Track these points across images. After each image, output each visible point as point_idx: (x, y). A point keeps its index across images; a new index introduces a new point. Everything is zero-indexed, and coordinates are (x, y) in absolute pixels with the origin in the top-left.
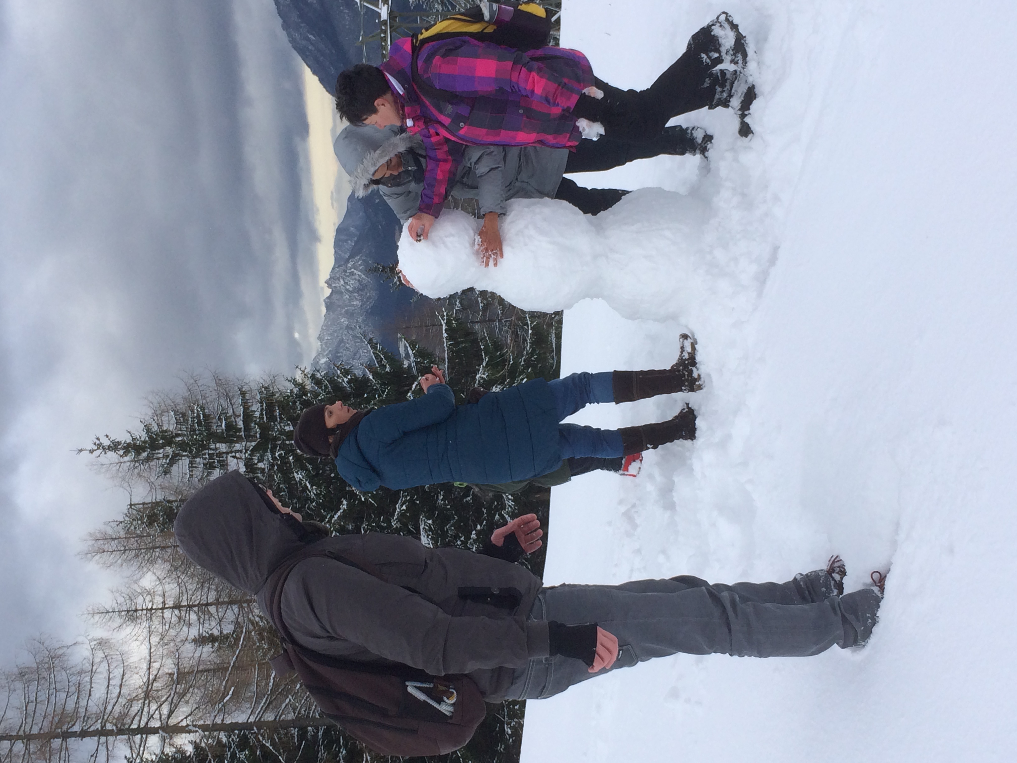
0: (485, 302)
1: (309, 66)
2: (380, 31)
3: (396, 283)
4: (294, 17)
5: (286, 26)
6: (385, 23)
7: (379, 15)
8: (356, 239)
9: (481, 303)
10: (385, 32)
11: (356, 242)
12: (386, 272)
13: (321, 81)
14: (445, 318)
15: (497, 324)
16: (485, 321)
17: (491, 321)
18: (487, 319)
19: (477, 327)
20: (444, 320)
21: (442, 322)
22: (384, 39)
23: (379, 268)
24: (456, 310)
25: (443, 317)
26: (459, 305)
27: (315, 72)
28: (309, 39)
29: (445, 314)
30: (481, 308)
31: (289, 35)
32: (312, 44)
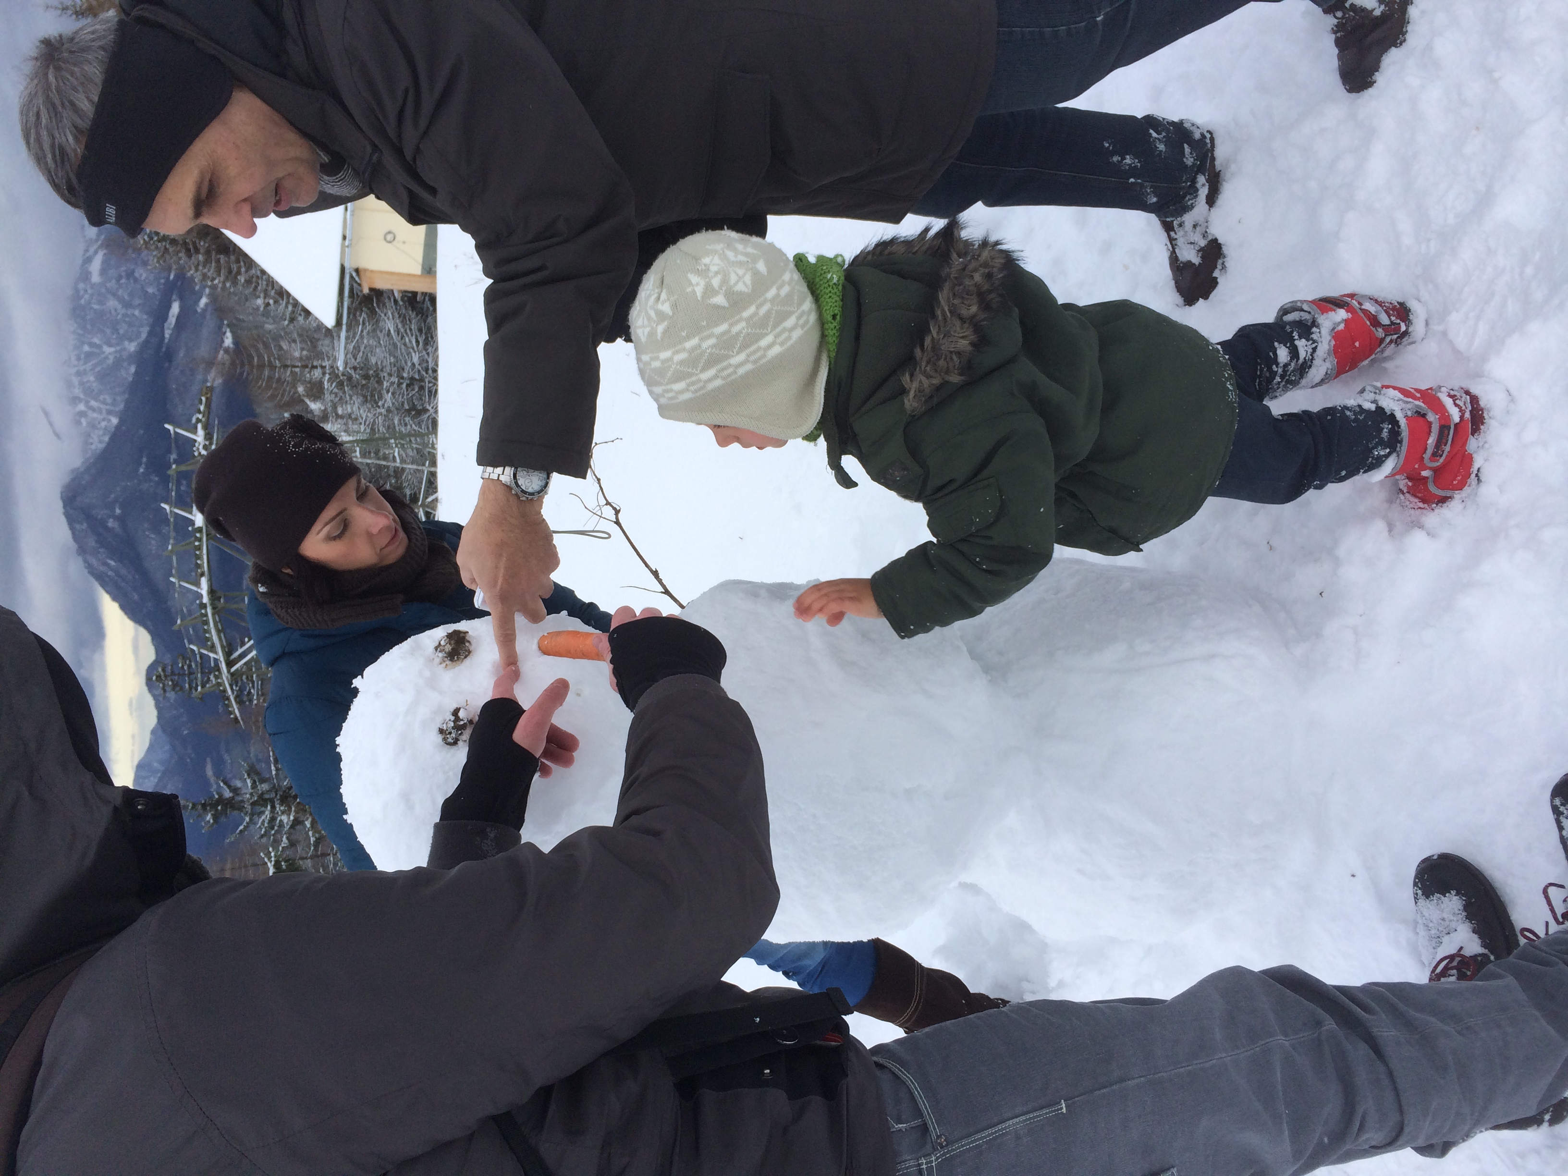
0: (317, 835)
1: (108, 592)
2: (193, 539)
3: (209, 822)
4: (91, 542)
5: (82, 550)
6: (200, 530)
7: (192, 523)
8: (159, 775)
9: (313, 836)
10: (200, 540)
11: (160, 779)
12: (196, 810)
13: (123, 607)
14: (273, 859)
15: (332, 859)
16: (317, 856)
17: (325, 855)
18: (319, 853)
19: (309, 863)
20: (271, 862)
21: (269, 864)
22: (198, 547)
23: (188, 806)
24: (283, 848)
25: (270, 858)
26: (287, 841)
27: (114, 599)
28: (108, 565)
29: (273, 854)
30: (312, 842)
31: (85, 561)
32: (112, 570)
